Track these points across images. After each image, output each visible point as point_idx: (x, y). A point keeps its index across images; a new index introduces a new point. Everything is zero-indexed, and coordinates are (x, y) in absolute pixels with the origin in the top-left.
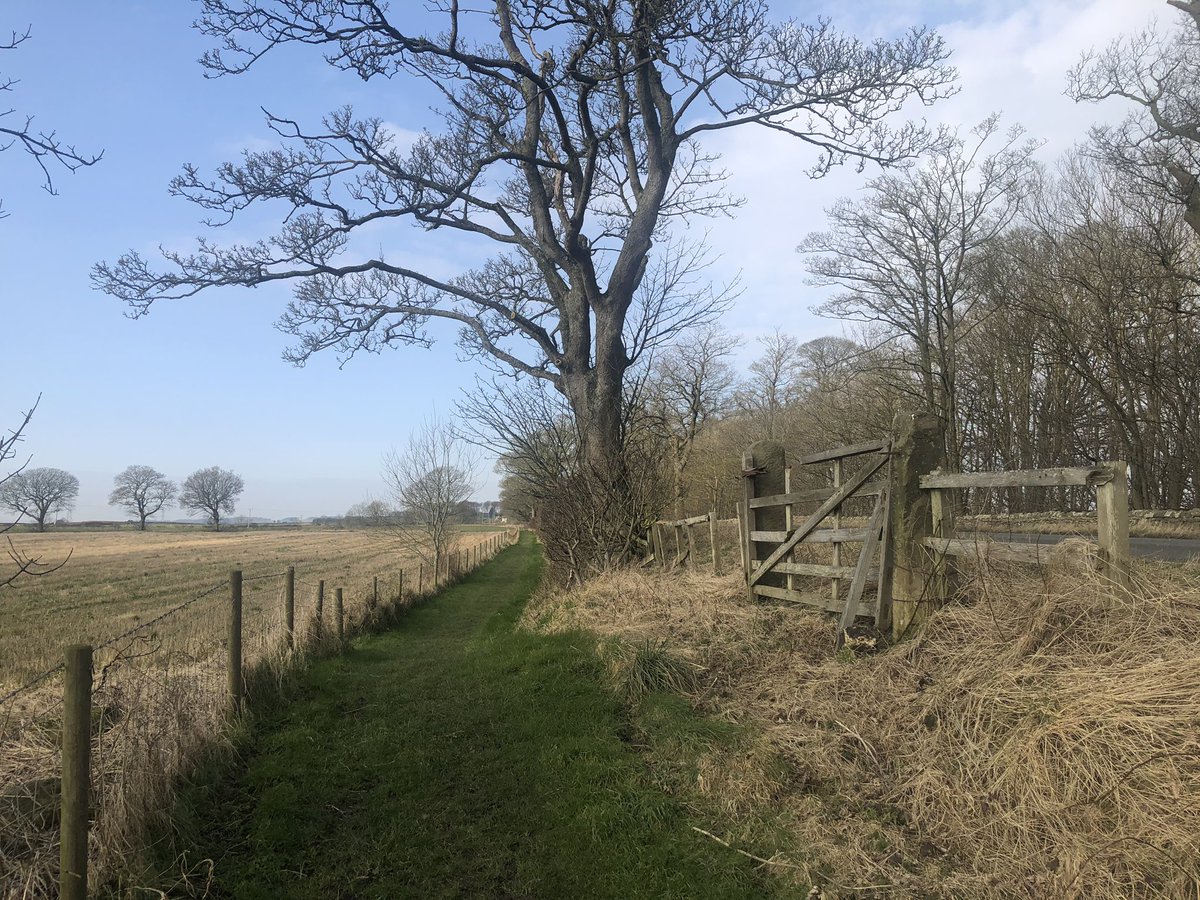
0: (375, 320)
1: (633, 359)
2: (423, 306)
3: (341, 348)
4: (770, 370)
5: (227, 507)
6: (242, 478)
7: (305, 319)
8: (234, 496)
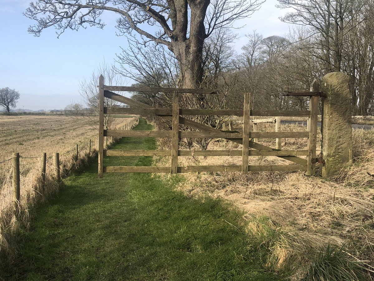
0: (75, 12)
1: (208, 35)
2: (99, 5)
3: (58, 27)
4: (251, 49)
5: (12, 105)
6: (19, 93)
7: (39, 11)
8: (16, 100)
